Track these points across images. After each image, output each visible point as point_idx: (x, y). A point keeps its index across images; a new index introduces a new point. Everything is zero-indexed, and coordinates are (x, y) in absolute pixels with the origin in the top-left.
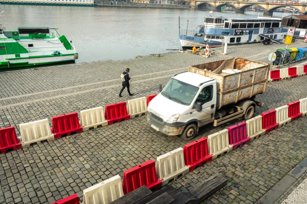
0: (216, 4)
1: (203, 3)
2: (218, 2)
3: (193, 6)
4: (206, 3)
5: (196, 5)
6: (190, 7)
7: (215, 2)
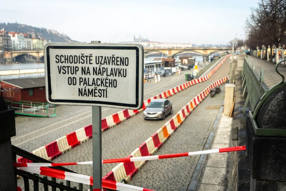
0: (39, 54)
1: (21, 54)
2: (41, 52)
3: (8, 59)
4: (26, 54)
5: (12, 57)
6: (5, 60)
7: (38, 53)
